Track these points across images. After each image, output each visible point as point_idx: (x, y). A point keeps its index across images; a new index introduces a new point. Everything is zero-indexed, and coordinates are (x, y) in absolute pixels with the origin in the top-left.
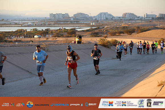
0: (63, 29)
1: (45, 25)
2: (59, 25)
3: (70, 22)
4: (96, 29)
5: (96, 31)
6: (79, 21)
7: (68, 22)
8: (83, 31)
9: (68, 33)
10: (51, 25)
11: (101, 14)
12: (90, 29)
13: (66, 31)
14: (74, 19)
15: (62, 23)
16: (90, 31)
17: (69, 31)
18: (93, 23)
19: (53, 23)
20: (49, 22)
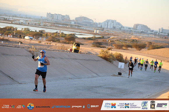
0: (60, 34)
1: (40, 25)
2: (57, 28)
3: (70, 26)
4: (100, 38)
5: (100, 41)
6: (80, 26)
7: (68, 25)
8: (84, 38)
9: (66, 38)
10: (47, 26)
11: (108, 21)
12: (92, 37)
13: (64, 35)
14: (75, 23)
15: (60, 25)
16: (92, 40)
17: (67, 36)
18: (98, 31)
19: (50, 24)
20: (45, 22)
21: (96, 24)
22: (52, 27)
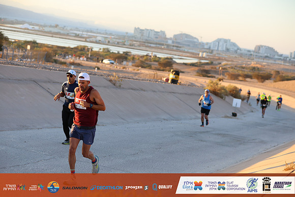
0: (152, 57)
1: (124, 45)
2: (148, 49)
3: (165, 47)
4: (207, 64)
5: (207, 68)
6: (180, 47)
7: (163, 45)
8: (185, 64)
9: (160, 63)
10: (135, 46)
11: (219, 41)
12: (197, 63)
13: (157, 59)
14: (173, 42)
15: (152, 45)
16: (197, 66)
17: (161, 60)
18: (204, 54)
19: (138, 43)
20: (131, 40)
21: (202, 44)
22: (141, 48)
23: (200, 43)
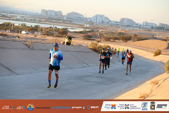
0: (54, 28)
1: (35, 21)
2: (50, 23)
3: (62, 21)
4: (90, 31)
5: (90, 34)
6: (72, 21)
7: (60, 20)
8: (76, 32)
9: (59, 32)
10: (42, 22)
11: (97, 16)
12: (83, 31)
13: (57, 30)
14: (67, 18)
15: (53, 21)
16: (83, 33)
17: (60, 30)
18: (88, 25)
20: (39, 18)
21: (86, 19)
22: (46, 23)
23: (85, 18)
